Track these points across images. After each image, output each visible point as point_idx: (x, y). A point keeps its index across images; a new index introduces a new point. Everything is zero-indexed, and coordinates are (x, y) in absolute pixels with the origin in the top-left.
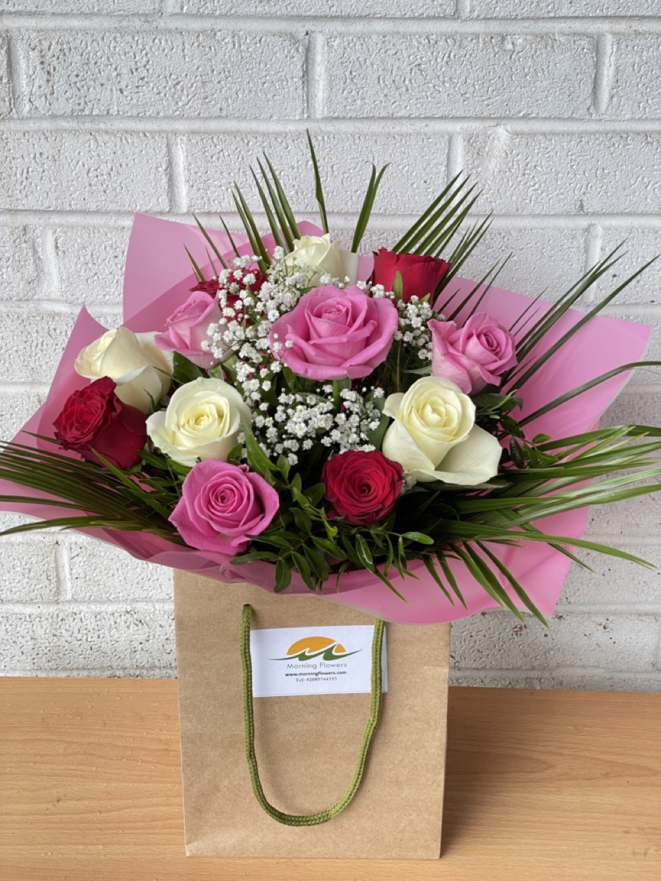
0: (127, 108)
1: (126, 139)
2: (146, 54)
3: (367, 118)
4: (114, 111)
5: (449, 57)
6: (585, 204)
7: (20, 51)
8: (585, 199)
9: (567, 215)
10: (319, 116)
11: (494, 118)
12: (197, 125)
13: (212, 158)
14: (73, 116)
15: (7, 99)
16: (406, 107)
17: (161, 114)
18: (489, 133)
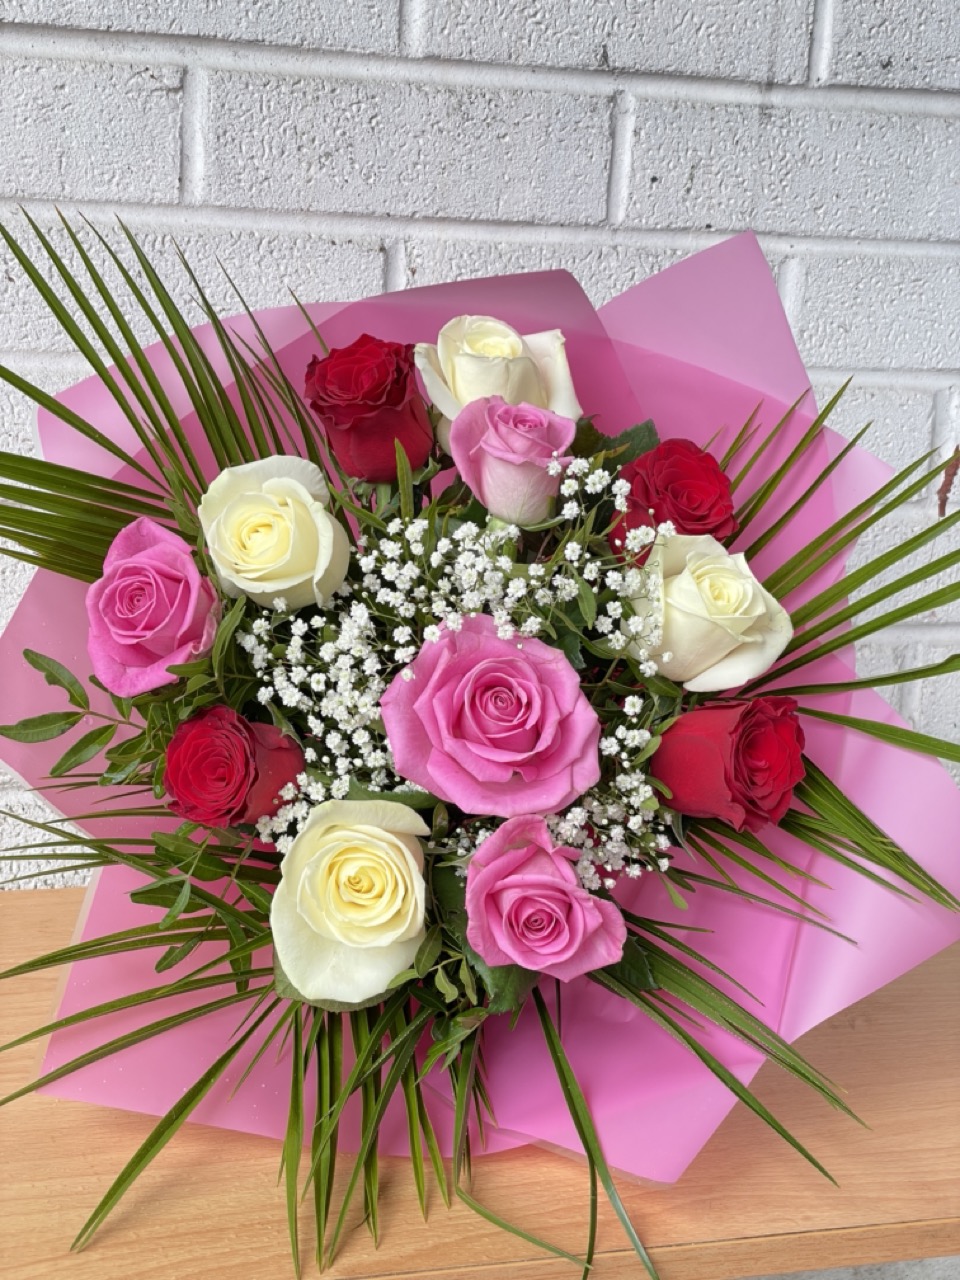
6: (610, 53)
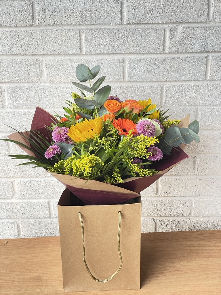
0: (67, 22)
1: (67, 32)
2: (73, 6)
3: (139, 24)
4: (63, 23)
5: (164, 4)
7: (36, 5)
8: (206, 47)
9: (200, 52)
10: (125, 23)
11: (178, 23)
12: (88, 27)
13: (93, 37)
14: (52, 25)
15: (32, 20)
16: (151, 20)
17: (78, 24)
18: (176, 27)
